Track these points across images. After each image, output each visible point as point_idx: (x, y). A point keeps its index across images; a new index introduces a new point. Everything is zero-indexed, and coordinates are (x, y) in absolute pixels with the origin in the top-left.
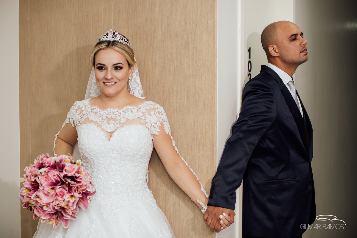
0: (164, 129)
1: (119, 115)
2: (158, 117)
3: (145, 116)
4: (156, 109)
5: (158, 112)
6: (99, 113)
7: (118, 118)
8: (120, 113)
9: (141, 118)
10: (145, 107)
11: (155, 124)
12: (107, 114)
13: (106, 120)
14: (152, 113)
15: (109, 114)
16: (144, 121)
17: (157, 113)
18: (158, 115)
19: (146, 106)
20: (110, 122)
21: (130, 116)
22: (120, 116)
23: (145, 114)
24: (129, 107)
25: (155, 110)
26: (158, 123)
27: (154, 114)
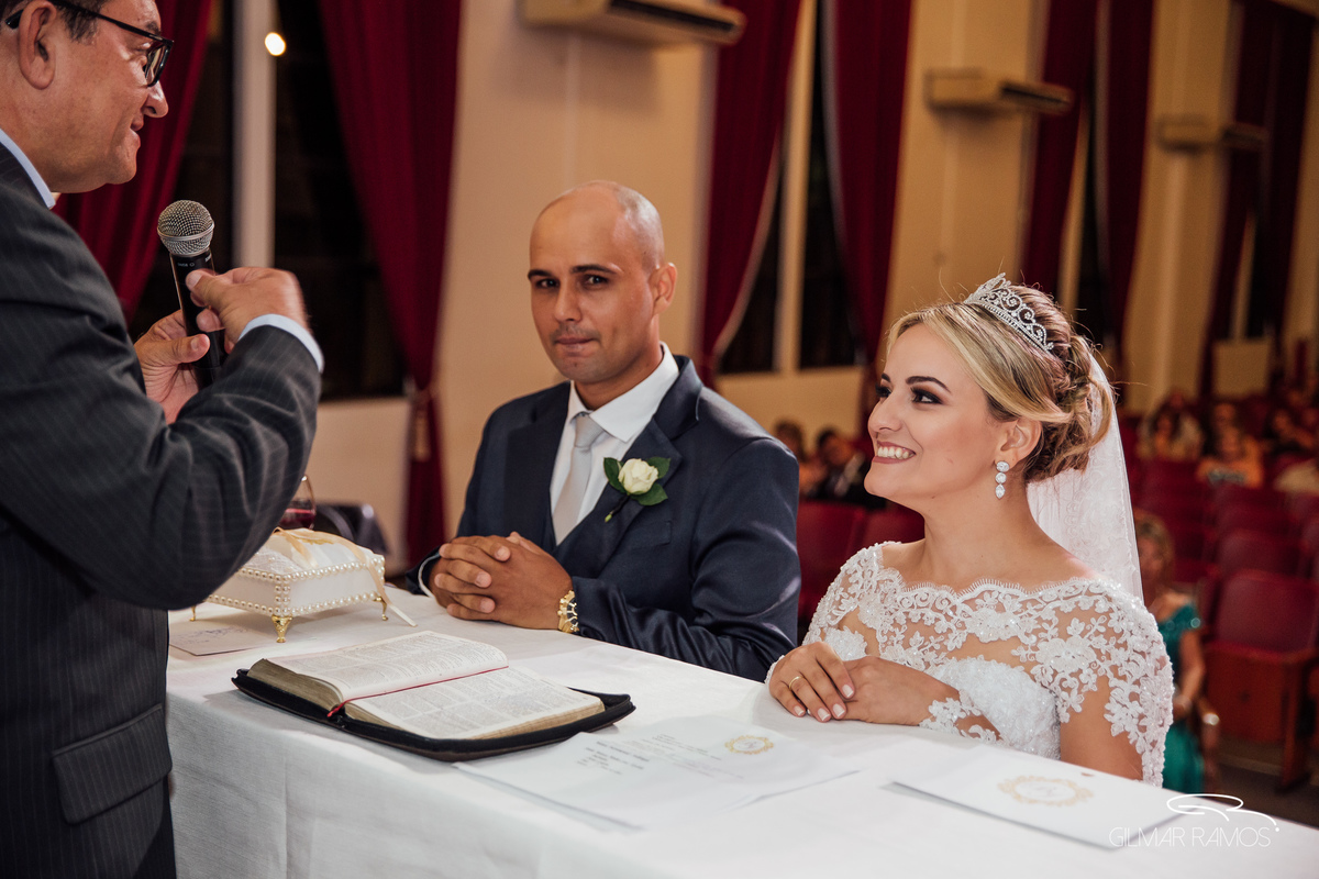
0: (1107, 707)
1: (951, 613)
2: (1098, 652)
3: (1042, 635)
4: (1097, 615)
5: (1103, 629)
7: (942, 625)
8: (955, 608)
9: (1023, 639)
10: (1058, 599)
11: (1072, 675)
12: (913, 607)
14: (1076, 626)
15: (921, 604)
16: (1030, 652)
17: (1097, 633)
18: (1101, 643)
19: (1065, 599)
20: (912, 639)
21: (988, 625)
22: (948, 618)
23: (1045, 626)
24: (995, 588)
25: (1093, 620)
26: (1086, 671)
27: (1082, 635)
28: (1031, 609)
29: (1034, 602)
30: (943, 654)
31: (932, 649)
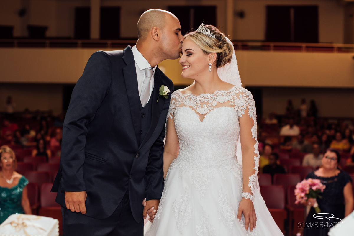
0: (249, 112)
1: (211, 98)
2: (246, 101)
3: (234, 99)
6: (193, 99)
7: (210, 101)
8: (212, 97)
9: (230, 101)
10: (234, 91)
11: (242, 107)
12: (200, 99)
13: (200, 104)
15: (203, 98)
16: (233, 103)
17: (245, 97)
18: (246, 99)
20: (203, 106)
21: (221, 99)
23: (234, 97)
24: (219, 91)
25: (243, 94)
26: (244, 106)
27: (242, 98)
28: (229, 94)
29: (229, 92)
30: (213, 107)
31: (209, 107)
